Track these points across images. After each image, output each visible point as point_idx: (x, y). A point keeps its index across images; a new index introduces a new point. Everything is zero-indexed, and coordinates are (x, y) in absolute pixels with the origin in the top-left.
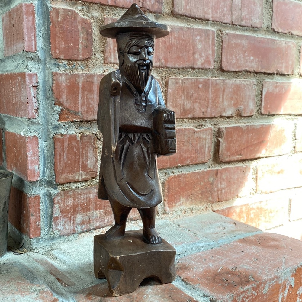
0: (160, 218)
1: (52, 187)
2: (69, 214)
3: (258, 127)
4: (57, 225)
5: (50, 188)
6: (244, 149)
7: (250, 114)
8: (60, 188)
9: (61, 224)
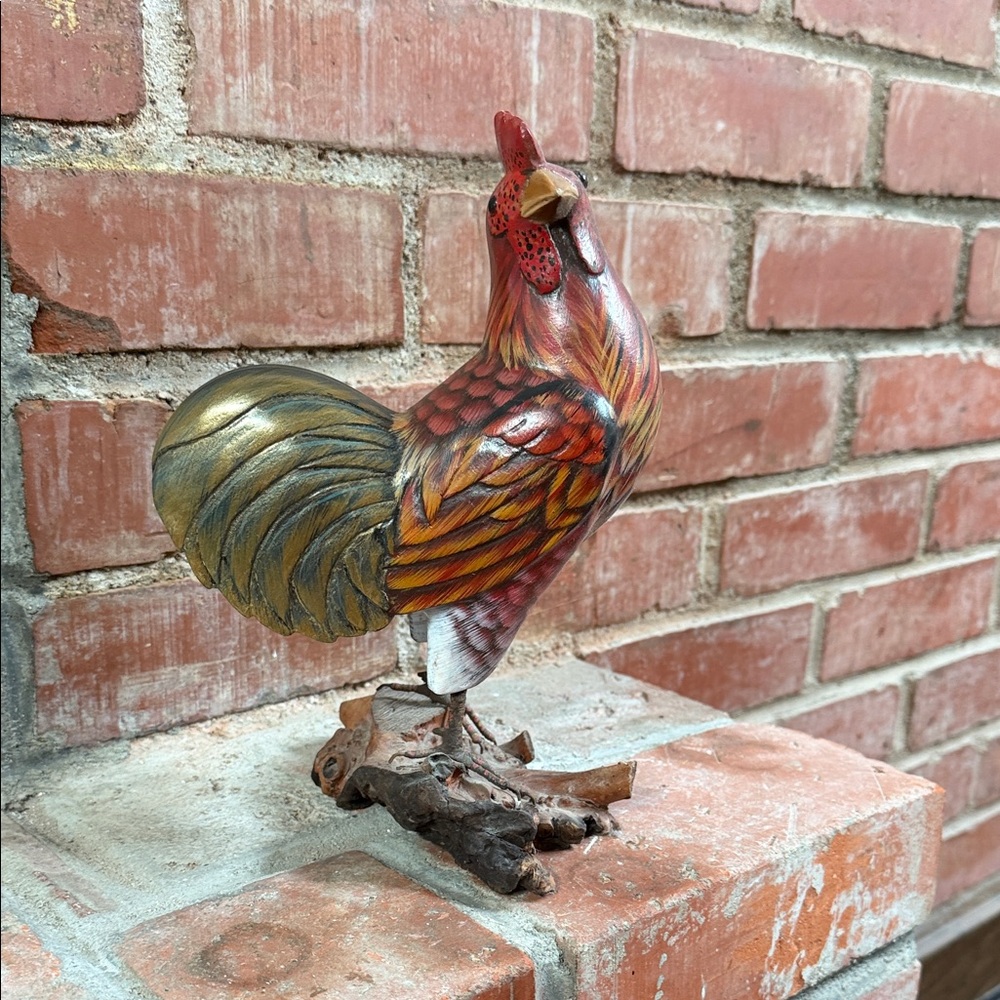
1: (25, 588)
2: (94, 676)
3: (733, 376)
4: (52, 713)
5: (18, 591)
6: (684, 451)
7: (710, 327)
8: (54, 589)
9: (67, 708)
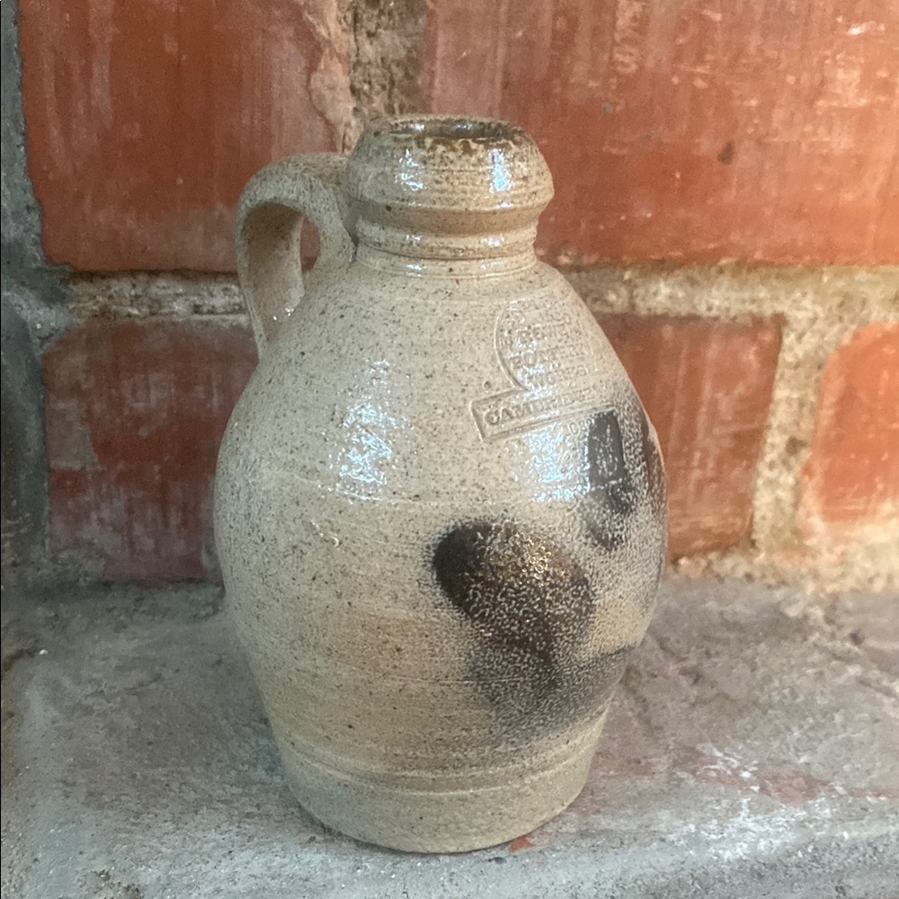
0: (757, 574)
1: (33, 288)
2: (156, 468)
4: (79, 519)
5: (21, 293)
8: (89, 298)
9: (106, 514)
